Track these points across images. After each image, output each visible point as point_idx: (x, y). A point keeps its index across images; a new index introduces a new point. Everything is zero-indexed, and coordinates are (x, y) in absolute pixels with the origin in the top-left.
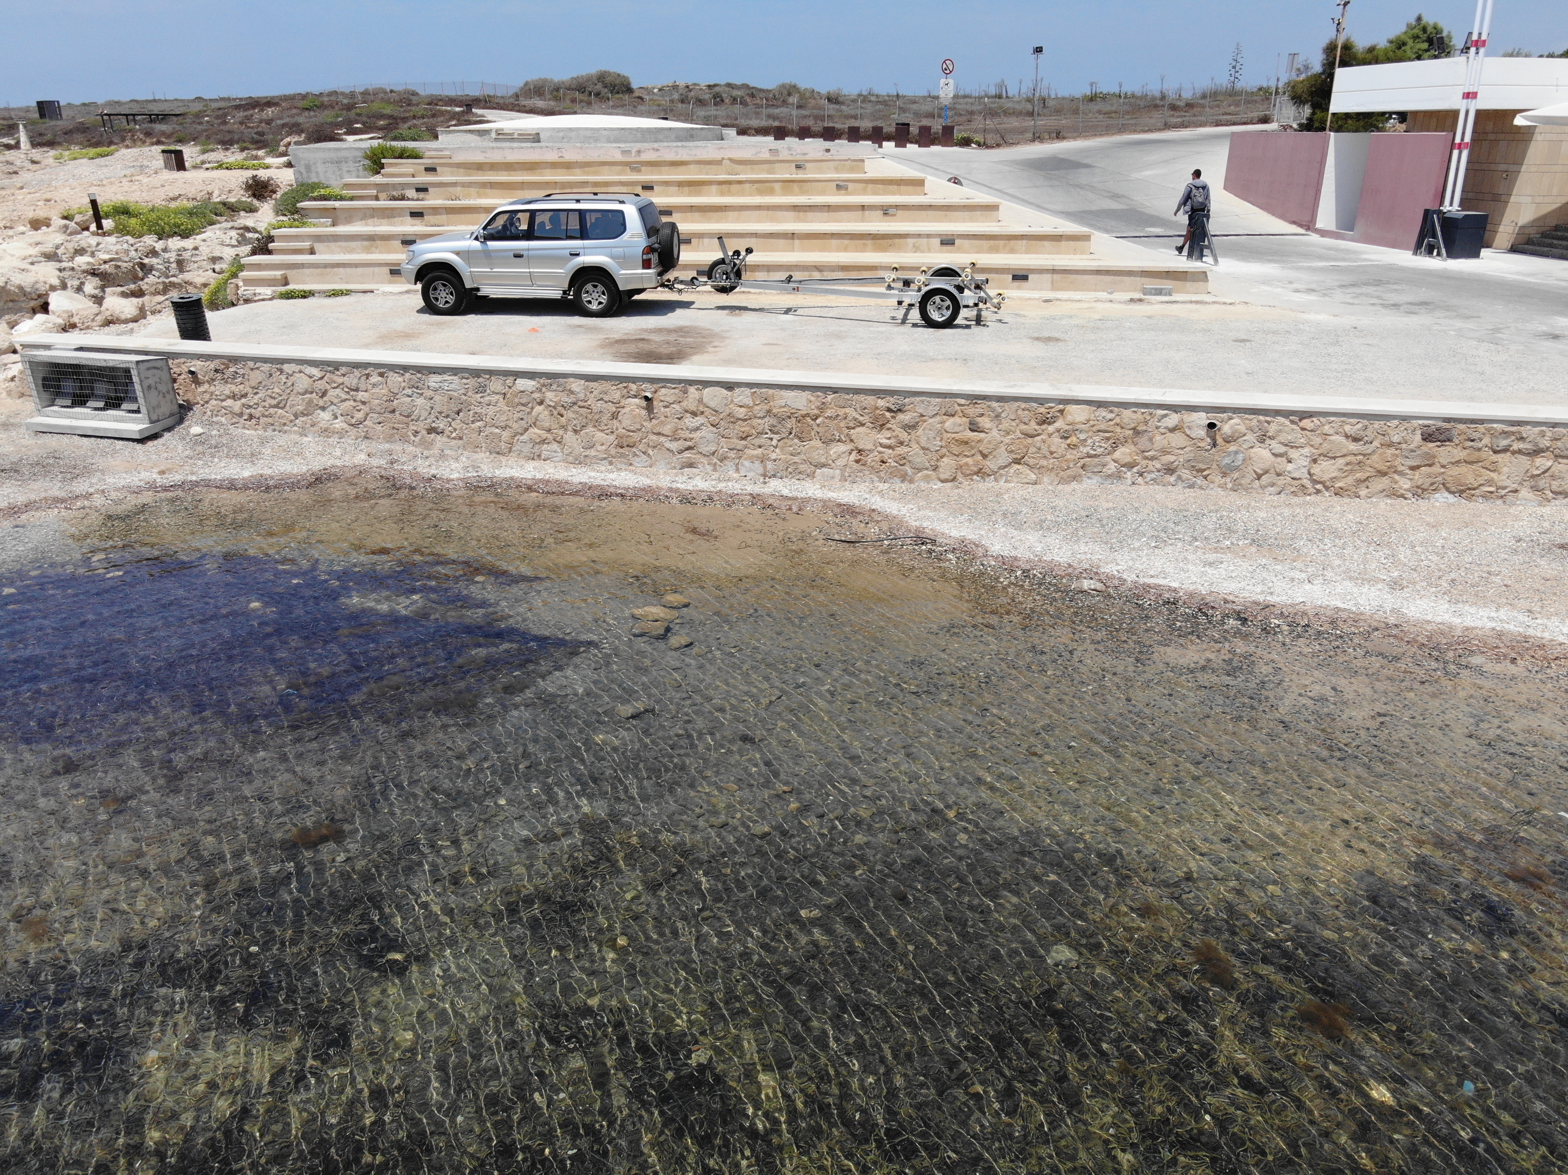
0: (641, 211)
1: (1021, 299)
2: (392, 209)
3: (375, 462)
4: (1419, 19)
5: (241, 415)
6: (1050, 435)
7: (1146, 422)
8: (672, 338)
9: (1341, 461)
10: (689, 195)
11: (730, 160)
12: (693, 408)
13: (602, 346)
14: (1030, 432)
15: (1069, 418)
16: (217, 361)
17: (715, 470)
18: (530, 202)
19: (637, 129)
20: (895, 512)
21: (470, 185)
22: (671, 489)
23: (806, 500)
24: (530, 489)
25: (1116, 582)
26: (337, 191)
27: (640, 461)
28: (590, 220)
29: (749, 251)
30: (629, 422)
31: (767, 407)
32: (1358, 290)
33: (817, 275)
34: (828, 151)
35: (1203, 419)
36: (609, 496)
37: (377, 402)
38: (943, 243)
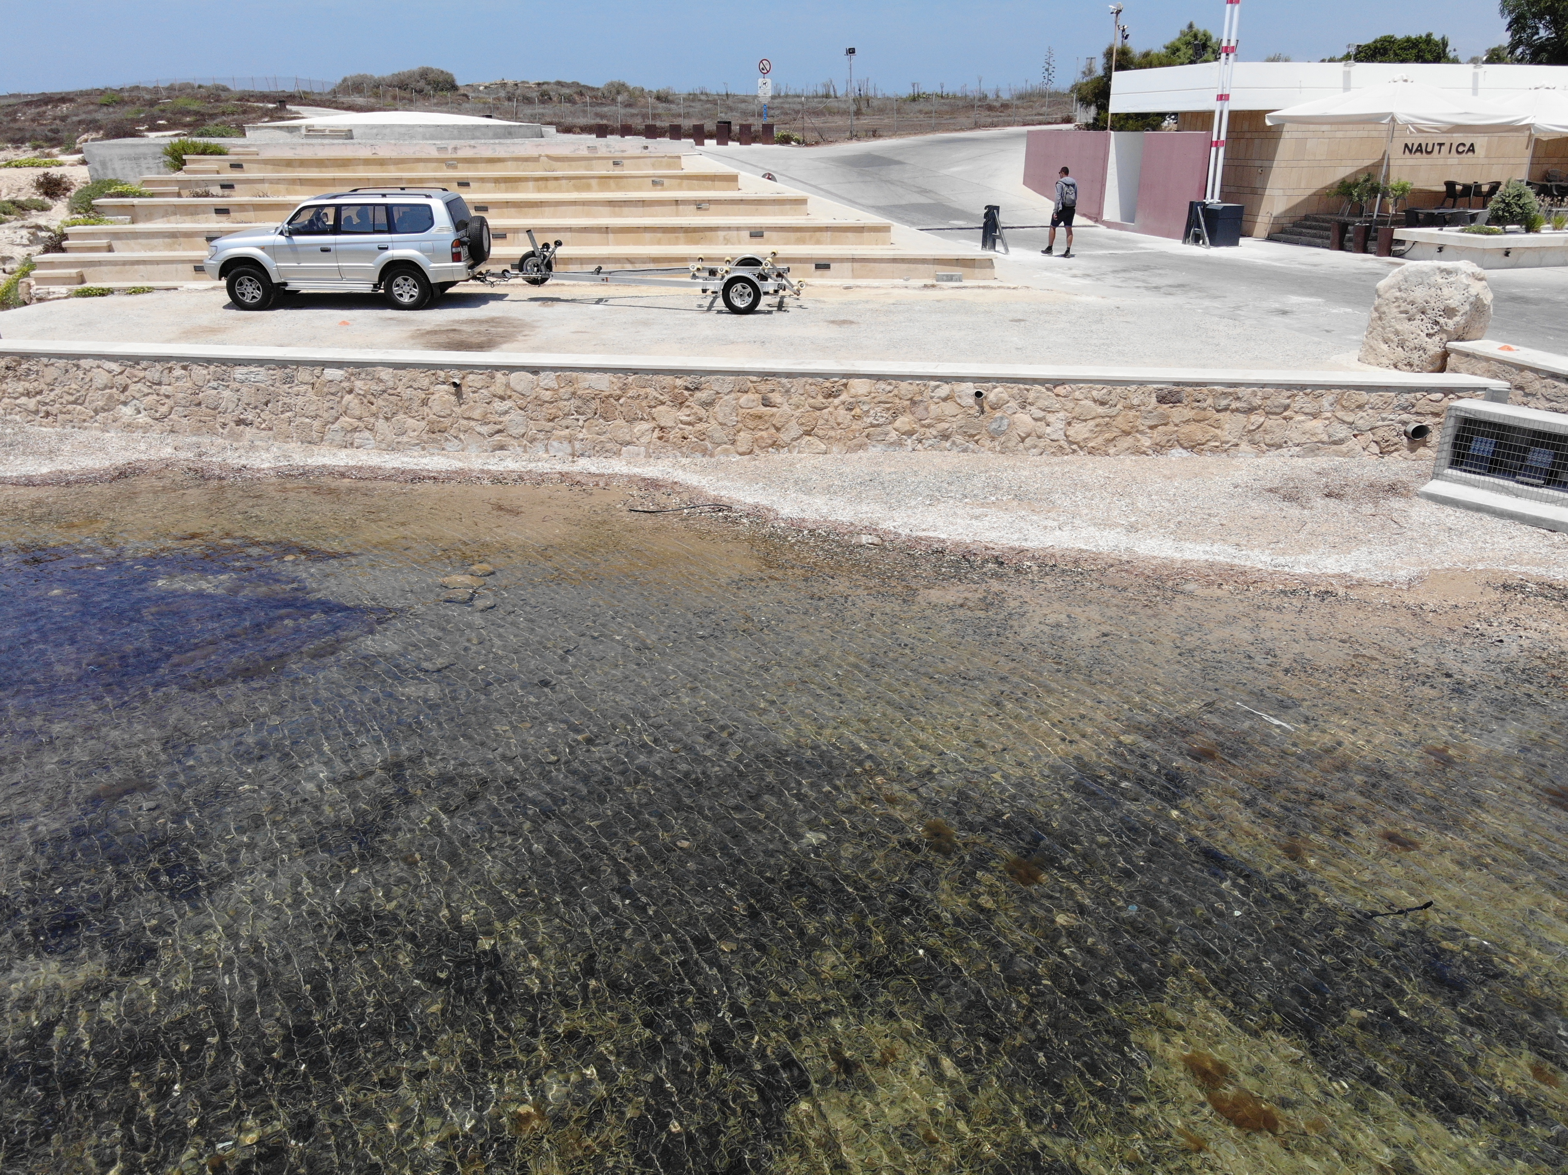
0: (449, 205)
1: (823, 286)
2: (196, 206)
3: (182, 455)
4: (1191, 26)
5: (36, 412)
6: (836, 408)
7: (921, 393)
8: (483, 328)
9: (1092, 423)
10: (506, 191)
11: (548, 156)
12: (500, 392)
13: (413, 337)
14: (818, 405)
15: (853, 391)
16: (8, 359)
17: (525, 451)
18: (335, 197)
19: (454, 126)
20: (695, 484)
21: (278, 181)
22: (482, 471)
23: (612, 476)
24: (343, 475)
25: (892, 537)
26: (136, 188)
27: (452, 445)
28: (397, 214)
29: (558, 243)
30: (439, 408)
31: (571, 390)
32: (1127, 275)
33: (629, 267)
34: (646, 148)
35: (970, 388)
36: (422, 479)
37: (181, 395)
38: (752, 235)
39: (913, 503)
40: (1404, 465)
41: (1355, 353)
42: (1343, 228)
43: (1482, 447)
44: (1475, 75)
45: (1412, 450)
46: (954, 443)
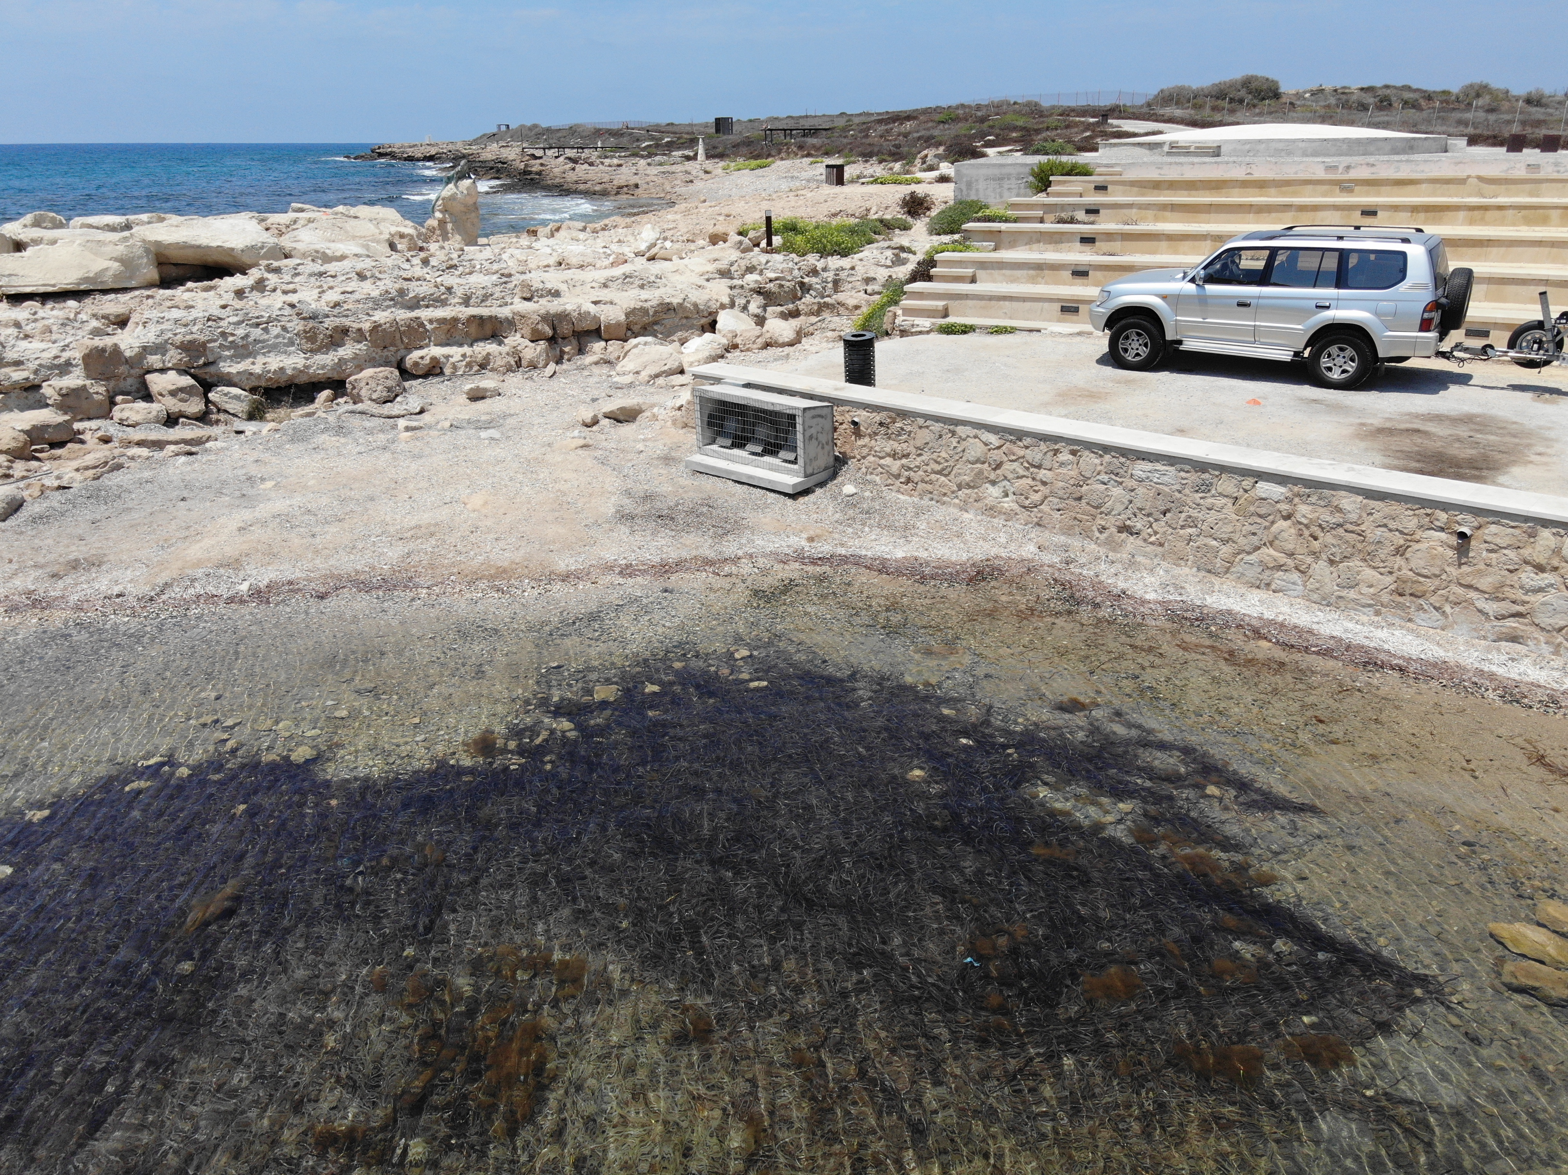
2: (1062, 233)
3: (1047, 558)
5: (898, 476)
8: (1463, 431)
11: (1480, 178)
13: (1360, 436)
16: (884, 414)
21: (1147, 206)
22: (1481, 673)
26: (1002, 212)
27: (1426, 619)
28: (1353, 261)
30: (1422, 563)
37: (1061, 484)
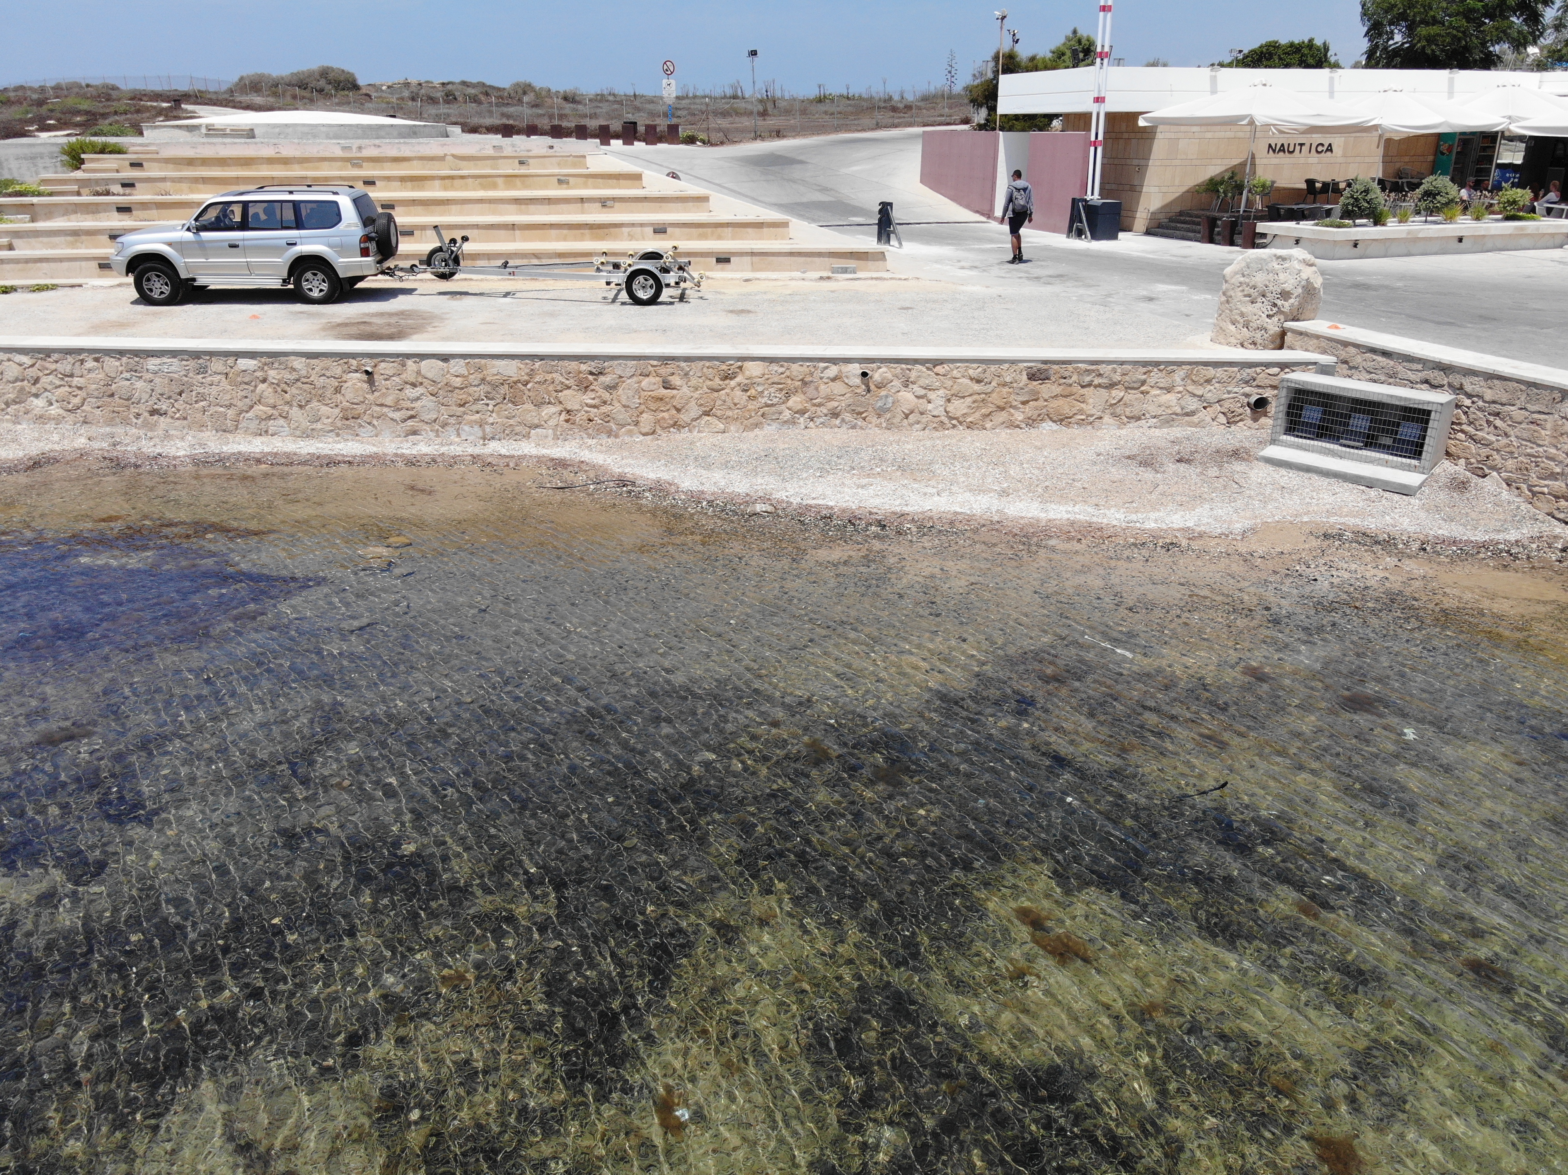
0: (355, 201)
1: (723, 279)
2: (97, 204)
3: (96, 445)
4: (1075, 32)
6: (733, 389)
7: (812, 374)
8: (393, 320)
9: (969, 400)
10: (413, 190)
11: (453, 156)
12: (412, 379)
13: (324, 329)
14: (716, 387)
15: (747, 373)
17: (437, 436)
18: (242, 194)
19: (357, 126)
20: (601, 462)
21: (181, 180)
22: (396, 455)
23: (522, 458)
24: (259, 461)
25: (784, 505)
26: (34, 187)
27: (366, 432)
28: (304, 210)
29: (465, 239)
30: (352, 395)
31: (481, 376)
33: (535, 262)
34: (551, 147)
35: (856, 369)
36: (337, 463)
37: (94, 386)
38: (655, 231)
39: (805, 475)
40: (1248, 433)
41: (1208, 335)
42: (1212, 223)
43: (1312, 414)
44: (1331, 80)
45: (1255, 420)
46: (843, 420)
